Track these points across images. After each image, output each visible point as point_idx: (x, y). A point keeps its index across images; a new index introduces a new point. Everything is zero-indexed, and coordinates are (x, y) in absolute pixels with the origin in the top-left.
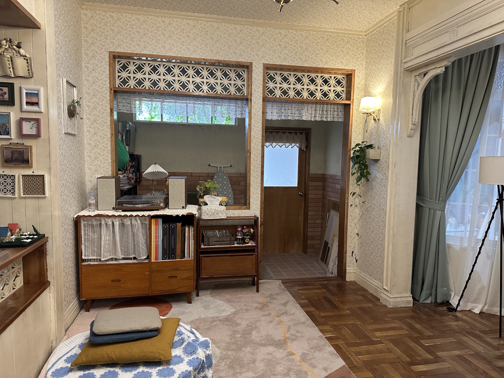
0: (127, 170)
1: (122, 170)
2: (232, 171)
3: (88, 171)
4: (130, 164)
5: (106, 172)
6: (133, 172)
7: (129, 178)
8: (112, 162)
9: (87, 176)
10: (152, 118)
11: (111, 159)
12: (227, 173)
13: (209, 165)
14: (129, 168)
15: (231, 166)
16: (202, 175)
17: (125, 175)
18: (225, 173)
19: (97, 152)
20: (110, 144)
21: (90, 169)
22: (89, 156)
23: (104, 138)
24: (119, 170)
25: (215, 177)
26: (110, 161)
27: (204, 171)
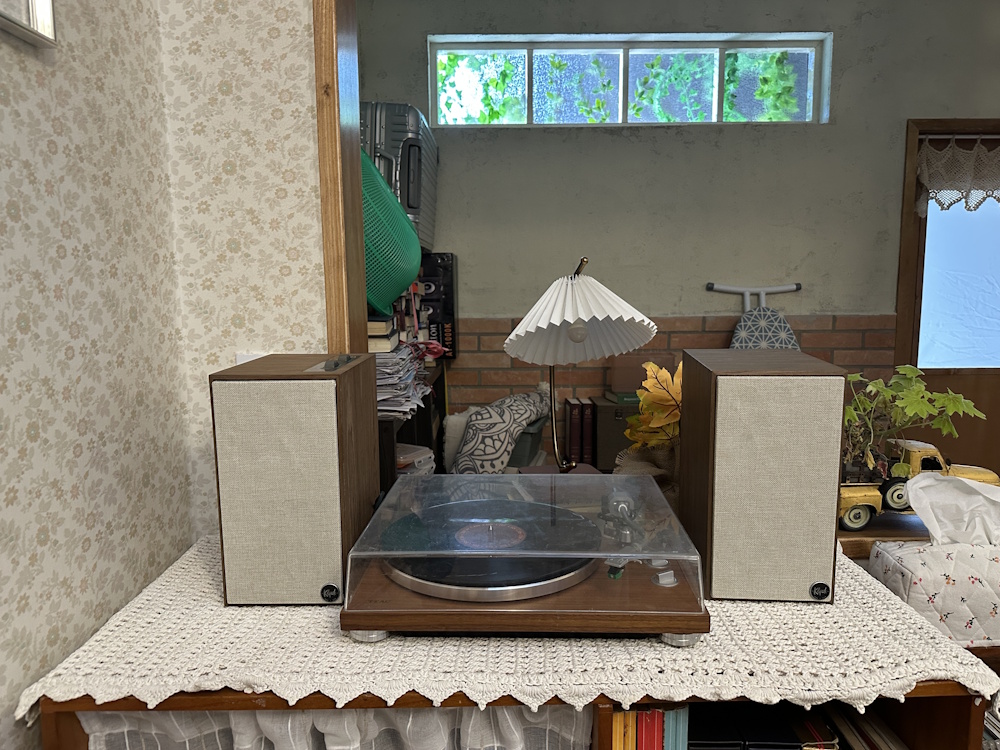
0: (408, 313)
1: (388, 312)
2: (800, 308)
3: (195, 323)
4: (421, 289)
5: (299, 329)
6: (431, 320)
7: (419, 354)
8: (329, 267)
9: (188, 356)
10: (493, 114)
11: (325, 248)
12: (788, 319)
13: (710, 288)
14: (416, 304)
15: (799, 287)
16: (679, 326)
17: (403, 336)
18: (781, 315)
19: (240, 203)
20: (313, 149)
21: (202, 310)
22: (198, 234)
23: (278, 114)
24: (374, 314)
25: (742, 334)
26: (317, 257)
27: (688, 313)
